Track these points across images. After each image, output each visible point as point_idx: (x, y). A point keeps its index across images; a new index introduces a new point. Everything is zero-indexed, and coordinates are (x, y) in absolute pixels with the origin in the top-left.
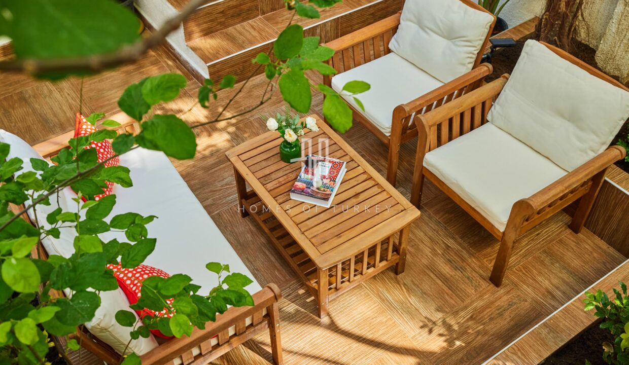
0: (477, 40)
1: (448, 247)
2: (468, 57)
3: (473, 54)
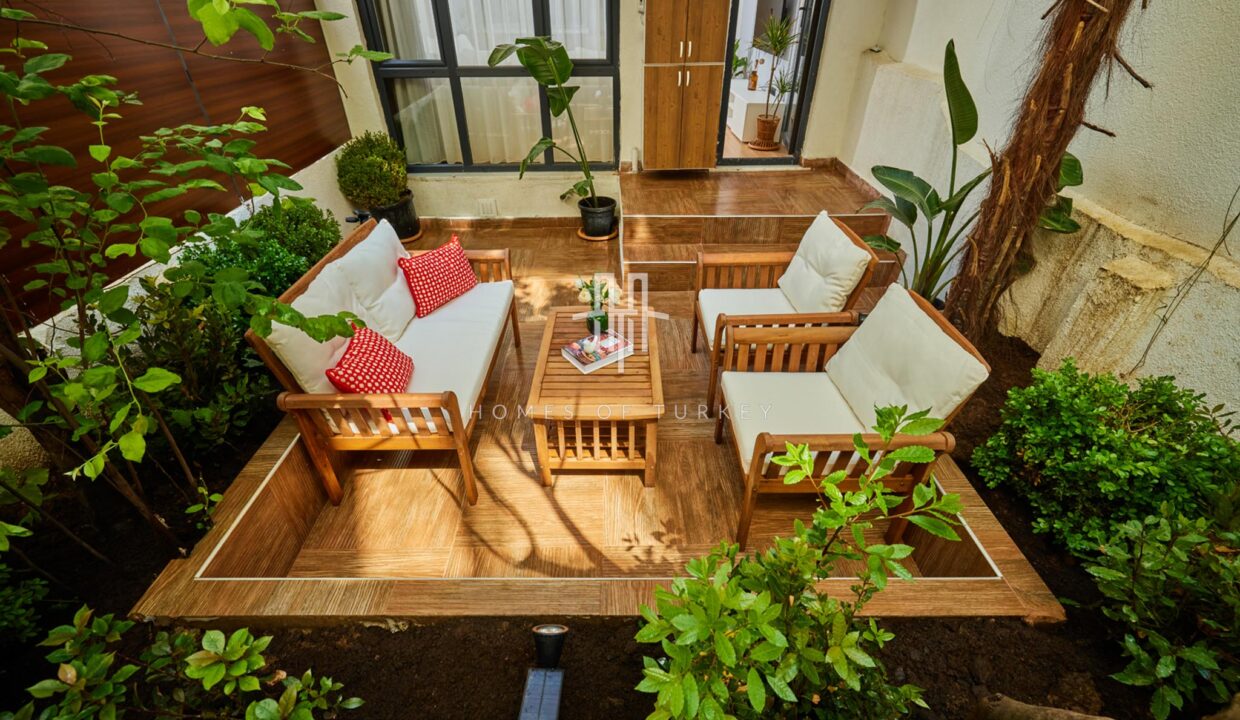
1: (720, 487)
2: (833, 298)
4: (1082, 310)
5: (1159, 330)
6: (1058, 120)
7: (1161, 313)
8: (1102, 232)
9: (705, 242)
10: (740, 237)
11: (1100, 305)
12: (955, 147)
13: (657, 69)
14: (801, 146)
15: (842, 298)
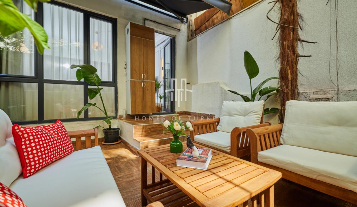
0: (260, 111)
2: (258, 119)
3: (259, 118)
6: (295, 56)
12: (250, 80)
13: (135, 81)
14: (174, 109)
15: (260, 119)
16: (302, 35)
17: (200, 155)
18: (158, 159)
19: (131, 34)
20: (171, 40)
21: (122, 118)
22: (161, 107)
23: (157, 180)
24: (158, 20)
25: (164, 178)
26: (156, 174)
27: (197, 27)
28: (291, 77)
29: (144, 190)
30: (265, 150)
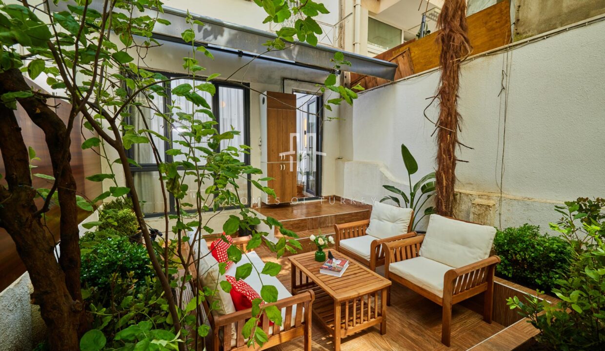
1: (411, 324)
2: (404, 228)
4: (474, 218)
5: (500, 218)
6: (452, 160)
7: (498, 212)
8: (462, 195)
9: (309, 229)
10: (322, 226)
11: (479, 215)
12: (409, 175)
13: (272, 164)
14: (321, 192)
15: (407, 228)
16: (460, 137)
17: (338, 266)
18: (306, 267)
19: (268, 107)
20: (318, 98)
21: (257, 208)
22: (303, 186)
23: (304, 282)
24: (300, 77)
25: (310, 281)
26: (303, 278)
27: (353, 80)
28: (446, 183)
29: (294, 290)
30: (399, 261)
